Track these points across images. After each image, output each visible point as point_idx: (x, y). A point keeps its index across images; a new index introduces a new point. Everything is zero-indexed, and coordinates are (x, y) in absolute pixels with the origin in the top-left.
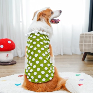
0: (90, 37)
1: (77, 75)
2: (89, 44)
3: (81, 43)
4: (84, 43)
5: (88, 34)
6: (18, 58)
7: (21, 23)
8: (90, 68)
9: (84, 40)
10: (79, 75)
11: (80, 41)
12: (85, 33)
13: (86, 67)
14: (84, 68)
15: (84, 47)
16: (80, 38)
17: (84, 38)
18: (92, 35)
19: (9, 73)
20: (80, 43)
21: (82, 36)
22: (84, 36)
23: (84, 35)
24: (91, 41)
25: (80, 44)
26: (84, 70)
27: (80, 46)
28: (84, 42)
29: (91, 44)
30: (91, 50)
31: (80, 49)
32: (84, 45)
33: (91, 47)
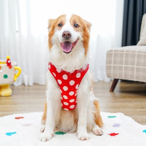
0: (122, 55)
1: (110, 117)
2: (120, 67)
4: (112, 65)
11: (107, 61)
12: (114, 49)
13: (115, 102)
15: (112, 70)
16: (107, 56)
17: (113, 57)
18: (125, 53)
20: (107, 64)
21: (109, 54)
22: (112, 54)
23: (113, 52)
24: (124, 61)
25: (106, 67)
27: (107, 69)
28: (112, 63)
29: (124, 66)
30: (123, 76)
31: (107, 74)
32: (112, 67)
33: (123, 70)
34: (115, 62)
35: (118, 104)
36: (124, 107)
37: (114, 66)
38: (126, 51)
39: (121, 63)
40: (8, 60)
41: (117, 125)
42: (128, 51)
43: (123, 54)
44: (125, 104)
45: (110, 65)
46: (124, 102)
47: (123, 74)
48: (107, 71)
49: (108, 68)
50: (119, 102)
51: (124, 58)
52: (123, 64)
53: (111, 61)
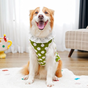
2: (73, 41)
4: (69, 40)
5: (72, 32)
11: (66, 38)
15: (69, 44)
17: (69, 36)
18: (76, 33)
20: (66, 40)
22: (68, 34)
24: (75, 38)
25: (65, 41)
27: (66, 43)
29: (75, 41)
31: (66, 46)
32: (69, 42)
33: (75, 44)
34: (70, 39)
37: (69, 41)
38: (77, 32)
39: (74, 39)
43: (75, 34)
45: (67, 40)
47: (75, 46)
48: (65, 44)
51: (75, 36)
52: (74, 40)
53: (68, 38)
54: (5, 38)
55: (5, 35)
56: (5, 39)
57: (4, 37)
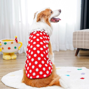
0: (82, 35)
1: (79, 69)
2: (81, 41)
3: (75, 40)
4: (77, 40)
5: (81, 32)
6: (17, 54)
7: (20, 23)
8: (83, 62)
9: (77, 37)
10: (80, 69)
11: (73, 38)
12: (77, 31)
13: (79, 61)
14: (78, 62)
15: (77, 43)
16: (73, 35)
17: (77, 36)
18: (84, 33)
19: (10, 68)
21: (75, 34)
23: (77, 33)
25: (73, 41)
26: (78, 65)
28: (77, 39)
29: (83, 41)
30: (83, 46)
31: (73, 46)
32: (77, 42)
33: (83, 43)
35: (81, 62)
36: (85, 64)
37: (77, 41)
38: (85, 32)
39: (82, 39)
40: (16, 38)
41: (83, 74)
42: (86, 32)
44: (85, 62)
46: (84, 61)
48: (73, 44)
49: (74, 42)
50: (82, 61)
51: (84, 36)
54: (17, 39)
55: (16, 36)
56: (16, 41)
57: (15, 38)
